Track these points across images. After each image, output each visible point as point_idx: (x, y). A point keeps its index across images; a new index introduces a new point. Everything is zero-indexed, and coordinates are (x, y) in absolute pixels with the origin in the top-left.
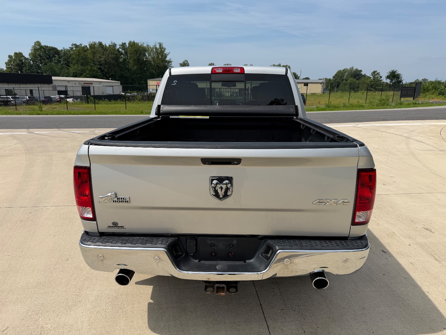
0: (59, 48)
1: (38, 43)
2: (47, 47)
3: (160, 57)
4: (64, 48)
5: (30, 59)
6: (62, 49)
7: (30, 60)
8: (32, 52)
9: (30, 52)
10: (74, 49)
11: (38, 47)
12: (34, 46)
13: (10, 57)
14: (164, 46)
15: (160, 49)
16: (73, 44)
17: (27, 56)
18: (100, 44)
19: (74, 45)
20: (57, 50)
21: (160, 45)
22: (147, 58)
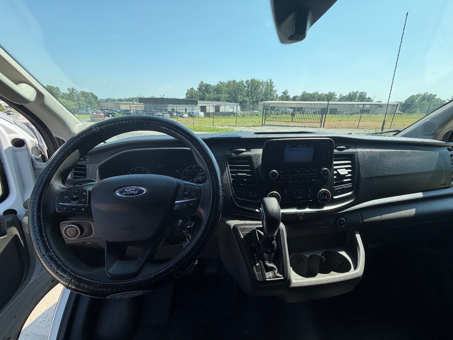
0: (213, 85)
1: (202, 82)
2: (206, 84)
3: (269, 88)
5: (197, 91)
9: (198, 87)
10: (219, 84)
11: (202, 84)
12: (200, 84)
13: (188, 90)
14: (273, 81)
15: (270, 83)
16: (219, 82)
18: (234, 81)
20: (211, 86)
21: (270, 81)
22: (261, 89)
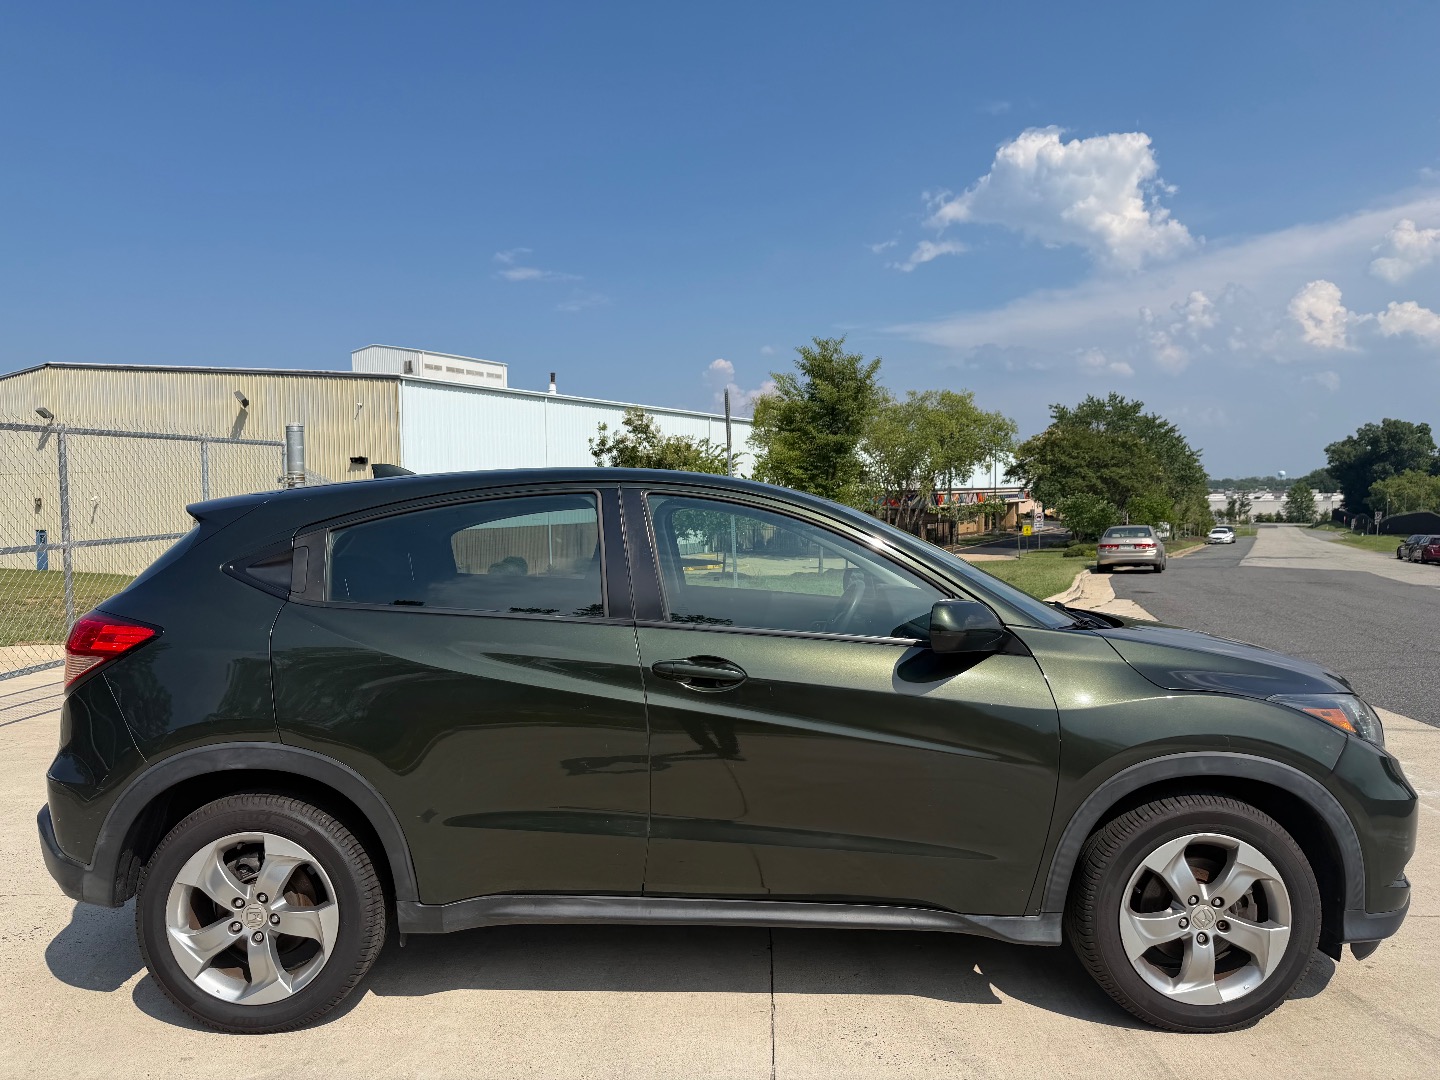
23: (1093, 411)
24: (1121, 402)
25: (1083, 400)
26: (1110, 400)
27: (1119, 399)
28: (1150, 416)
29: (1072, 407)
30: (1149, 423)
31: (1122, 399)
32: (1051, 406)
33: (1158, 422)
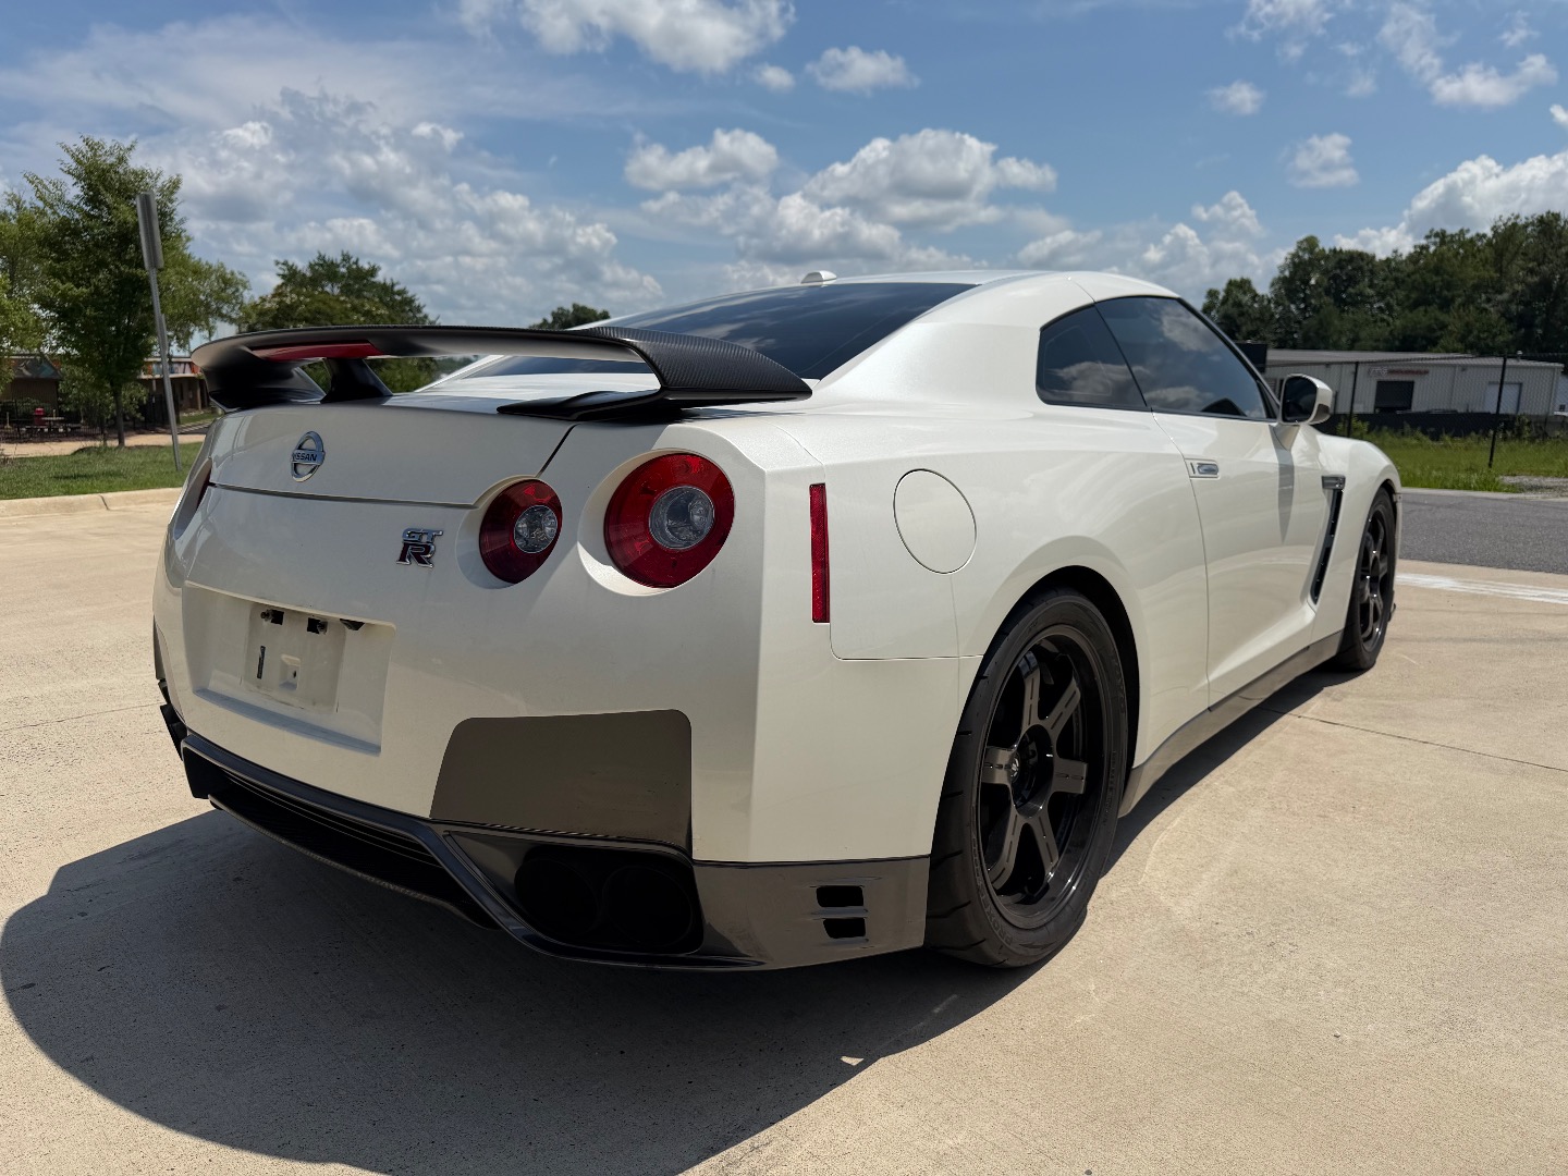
0: (1380, 254)
1: (1311, 243)
4: (1395, 252)
5: (1269, 296)
6: (1389, 254)
7: (1269, 301)
8: (1282, 272)
9: (1276, 274)
10: (1432, 249)
11: (1306, 256)
12: (1295, 255)
13: (1212, 293)
16: (1431, 231)
17: (1263, 288)
18: (1548, 220)
19: (1437, 235)
20: (1370, 259)
23: (325, 270)
24: (356, 263)
25: (314, 258)
26: (344, 260)
27: (354, 260)
28: (388, 282)
29: (302, 265)
30: (387, 290)
31: (357, 260)
32: (277, 263)
33: (396, 288)
